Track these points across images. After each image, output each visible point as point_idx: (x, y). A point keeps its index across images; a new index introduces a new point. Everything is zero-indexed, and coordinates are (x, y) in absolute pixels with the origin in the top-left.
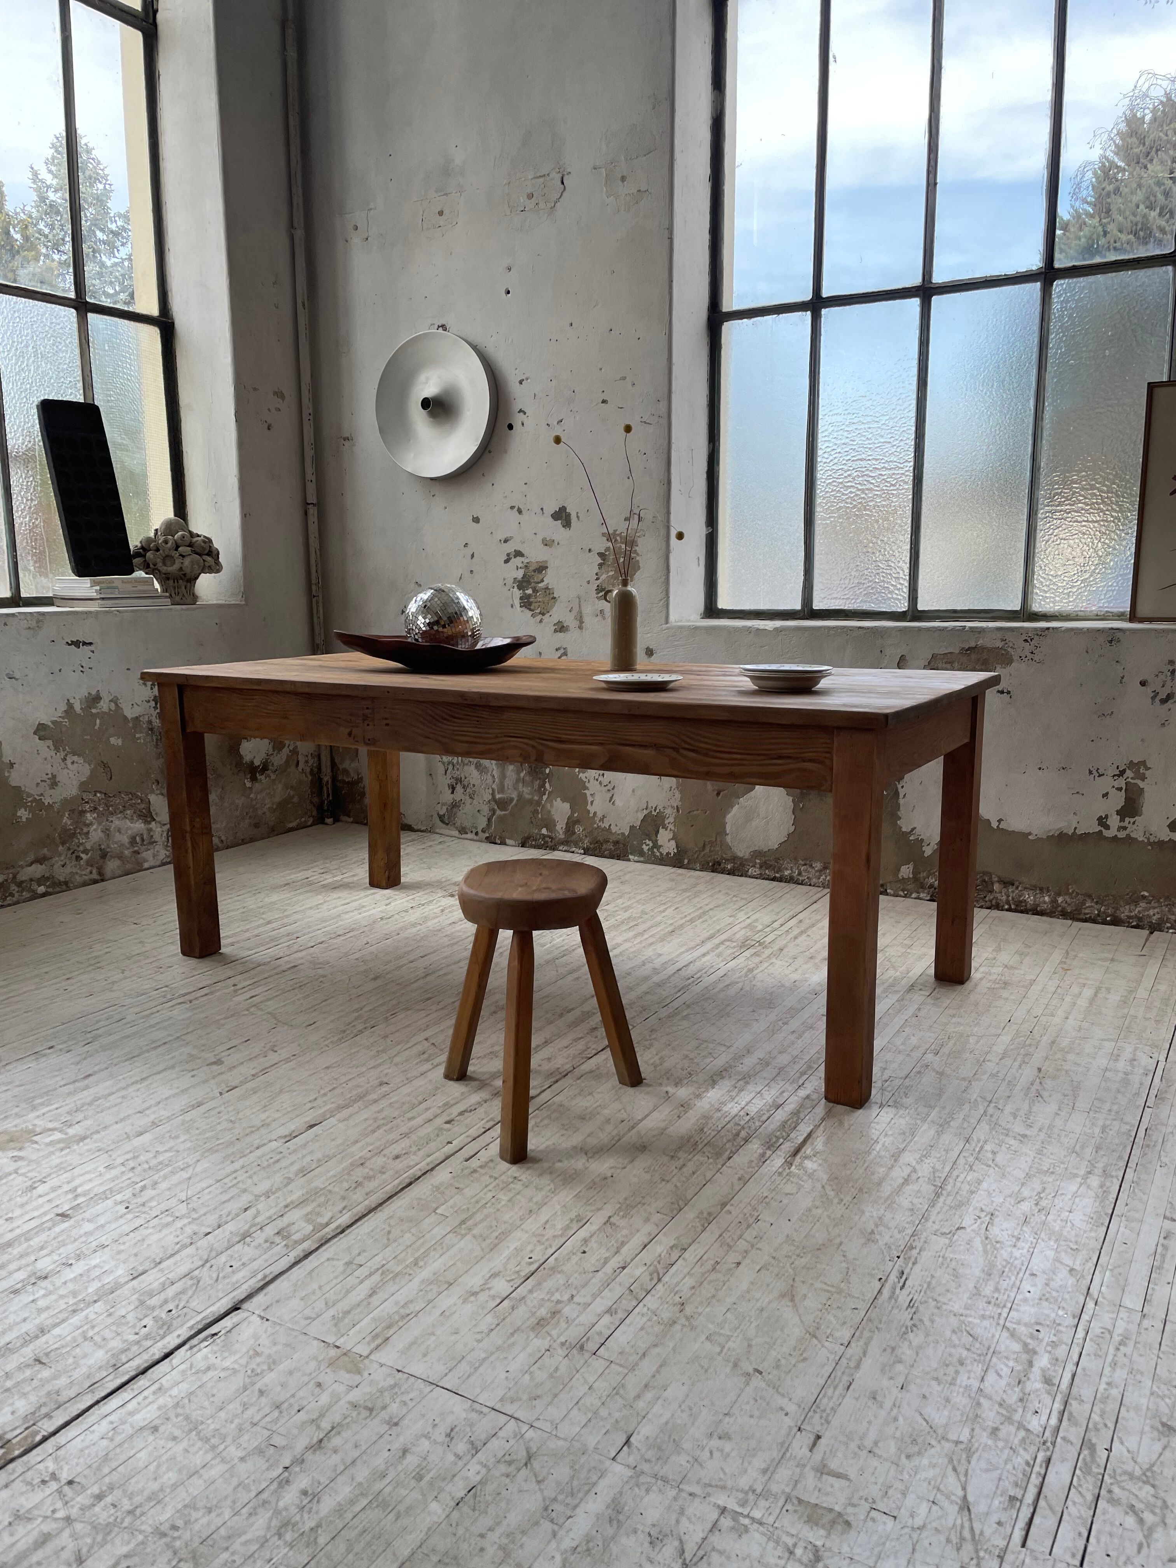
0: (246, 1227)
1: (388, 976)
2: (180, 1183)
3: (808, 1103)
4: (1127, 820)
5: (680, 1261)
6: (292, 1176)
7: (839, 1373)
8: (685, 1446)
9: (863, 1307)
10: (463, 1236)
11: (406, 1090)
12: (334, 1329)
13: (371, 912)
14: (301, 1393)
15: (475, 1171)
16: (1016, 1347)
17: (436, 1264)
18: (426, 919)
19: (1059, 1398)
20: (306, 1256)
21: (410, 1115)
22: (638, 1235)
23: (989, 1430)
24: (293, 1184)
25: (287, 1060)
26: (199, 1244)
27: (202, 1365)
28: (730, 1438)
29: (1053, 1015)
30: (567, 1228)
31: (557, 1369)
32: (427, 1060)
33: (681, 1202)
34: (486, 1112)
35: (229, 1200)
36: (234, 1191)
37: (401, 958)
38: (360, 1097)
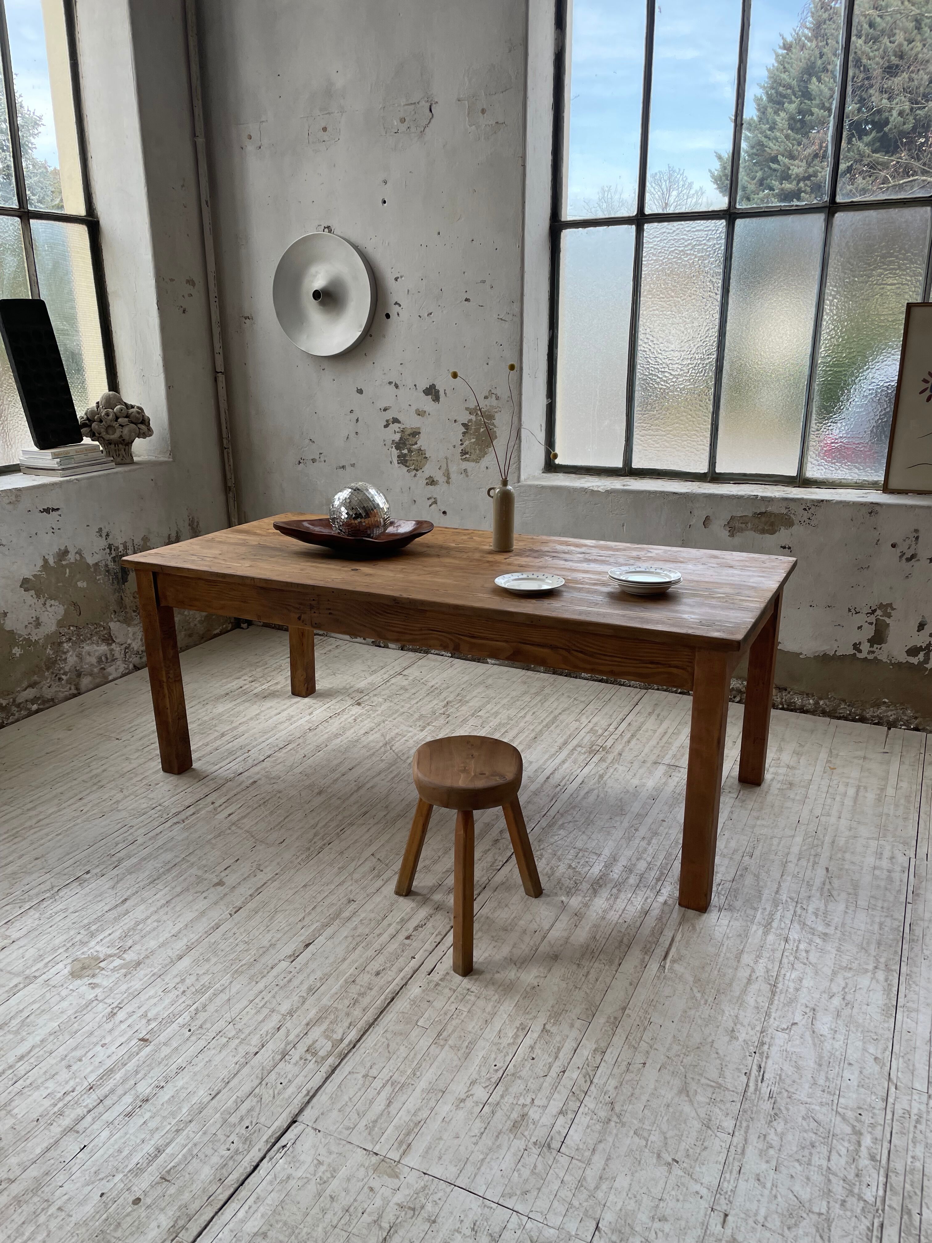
0: (283, 1046)
1: (329, 790)
2: (222, 1006)
3: (667, 909)
4: (875, 646)
5: (603, 1064)
6: (305, 995)
7: (731, 1159)
8: (637, 1229)
9: (738, 1098)
10: (443, 1046)
11: (369, 906)
12: (369, 1138)
13: (300, 722)
14: (360, 1198)
15: (437, 985)
16: (848, 1130)
17: (429, 1075)
18: (344, 730)
19: (882, 1172)
20: (333, 1071)
21: (377, 932)
22: (568, 1040)
23: (839, 1202)
24: (307, 1003)
25: (273, 880)
26: (252, 1063)
27: (282, 1176)
28: (666, 1220)
29: (829, 815)
30: (516, 1036)
31: (535, 1167)
32: (379, 876)
33: (593, 1008)
34: (433, 927)
35: (263, 1021)
36: (265, 1011)
37: (334, 770)
38: (337, 915)
